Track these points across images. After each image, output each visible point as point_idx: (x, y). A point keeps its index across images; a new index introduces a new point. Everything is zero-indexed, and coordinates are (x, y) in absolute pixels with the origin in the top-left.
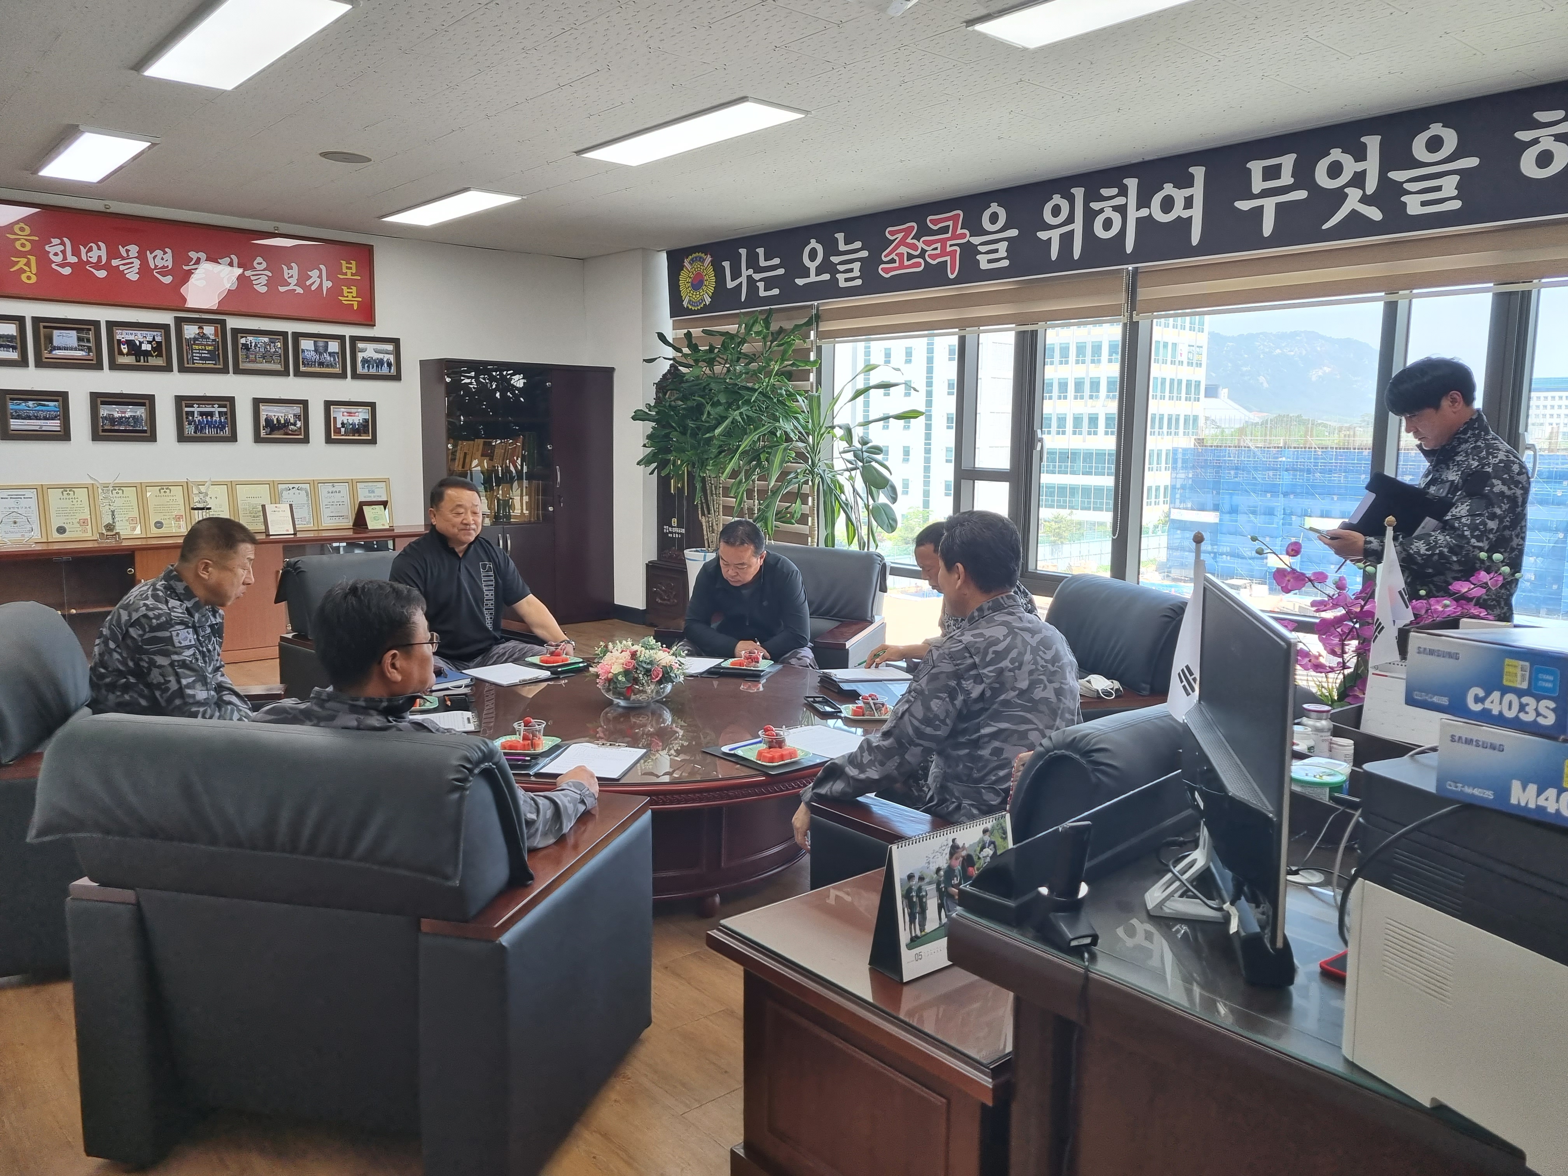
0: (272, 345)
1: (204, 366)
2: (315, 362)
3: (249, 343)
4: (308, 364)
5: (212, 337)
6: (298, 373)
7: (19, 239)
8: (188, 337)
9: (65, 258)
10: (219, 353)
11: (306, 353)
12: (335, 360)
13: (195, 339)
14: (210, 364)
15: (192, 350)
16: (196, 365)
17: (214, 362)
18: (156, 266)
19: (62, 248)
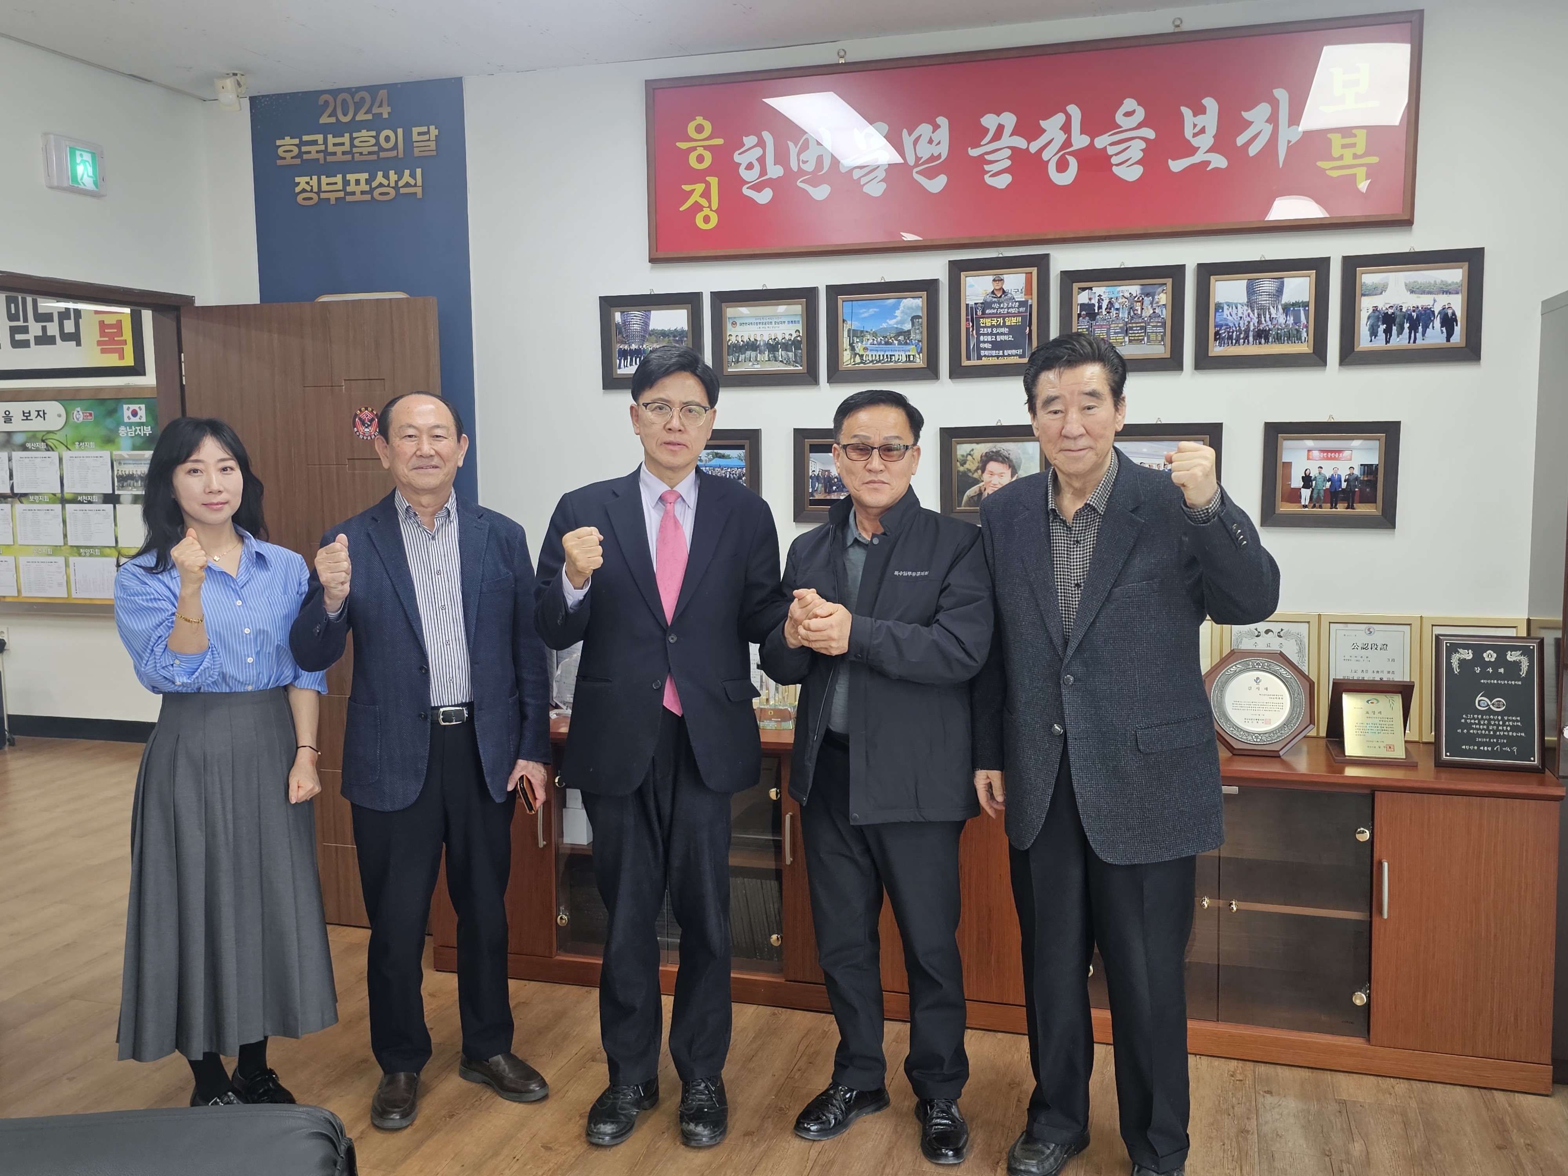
0: (1147, 300)
1: (1001, 361)
2: (1247, 331)
3: (1095, 301)
4: (1230, 338)
5: (1020, 297)
6: (1204, 362)
7: (694, 149)
8: (971, 303)
9: (763, 172)
10: (1030, 331)
11: (1226, 312)
12: (1297, 321)
13: (986, 305)
14: (1013, 357)
15: (979, 327)
16: (985, 361)
17: (1020, 352)
18: (918, 159)
19: (758, 152)
